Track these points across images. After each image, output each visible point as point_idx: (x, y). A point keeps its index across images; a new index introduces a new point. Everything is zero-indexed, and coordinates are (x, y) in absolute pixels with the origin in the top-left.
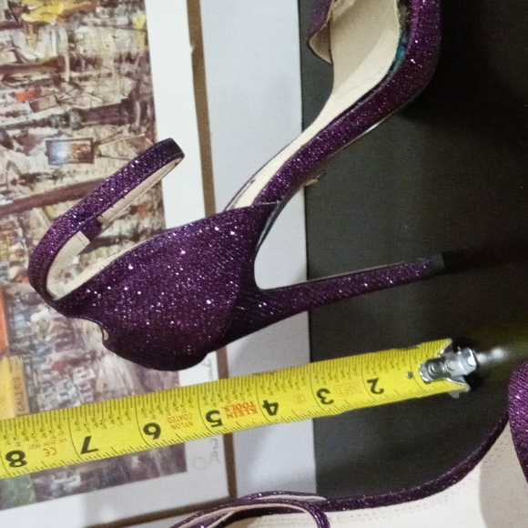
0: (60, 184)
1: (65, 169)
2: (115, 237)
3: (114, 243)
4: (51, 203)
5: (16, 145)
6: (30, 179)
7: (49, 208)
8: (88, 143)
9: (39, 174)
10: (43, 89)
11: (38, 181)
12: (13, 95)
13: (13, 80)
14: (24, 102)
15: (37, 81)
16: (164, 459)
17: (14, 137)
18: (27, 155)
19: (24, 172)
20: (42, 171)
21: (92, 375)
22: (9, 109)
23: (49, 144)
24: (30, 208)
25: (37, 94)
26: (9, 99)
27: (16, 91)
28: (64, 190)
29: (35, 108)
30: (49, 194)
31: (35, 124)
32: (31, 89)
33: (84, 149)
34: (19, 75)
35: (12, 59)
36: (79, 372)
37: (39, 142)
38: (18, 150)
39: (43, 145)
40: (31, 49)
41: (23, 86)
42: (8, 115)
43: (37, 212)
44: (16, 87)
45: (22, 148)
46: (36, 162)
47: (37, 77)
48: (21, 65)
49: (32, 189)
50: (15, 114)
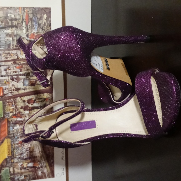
0: (25, 91)
1: (27, 87)
2: (39, 107)
3: (39, 108)
4: (23, 96)
5: (15, 80)
6: (18, 89)
7: (22, 98)
8: (34, 81)
9: (20, 88)
10: (24, 66)
11: (20, 90)
12: (16, 67)
13: (16, 63)
14: (18, 69)
15: (22, 64)
16: (48, 173)
17: (15, 78)
18: (18, 83)
19: (16, 87)
20: (21, 87)
21: (30, 146)
22: (14, 70)
23: (24, 80)
24: (17, 97)
25: (22, 67)
26: (14, 68)
27: (17, 66)
28: (26, 93)
29: (21, 71)
30: (22, 94)
31: (20, 75)
32: (20, 66)
33: (33, 82)
34: (18, 62)
35: (16, 58)
36: (26, 145)
37: (21, 80)
38: (16, 81)
39: (22, 80)
40: (21, 55)
41: (18, 65)
42: (14, 72)
43: (19, 98)
44: (17, 65)
45: (17, 81)
46: (20, 85)
47: (22, 62)
48: (18, 59)
49: (18, 92)
50: (15, 72)
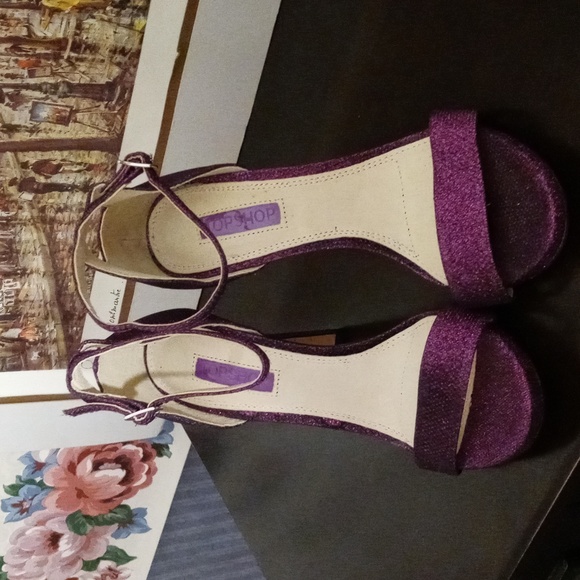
0: (34, 137)
1: (43, 126)
2: (70, 186)
3: (67, 190)
4: (22, 151)
5: (7, 100)
6: (11, 129)
7: (20, 155)
8: (69, 109)
9: (19, 126)
10: (43, 61)
11: (18, 131)
12: (16, 61)
13: (20, 50)
14: (23, 68)
15: (39, 54)
16: (59, 357)
17: (7, 94)
18: (14, 109)
19: (7, 122)
20: (23, 124)
21: (19, 286)
22: (10, 71)
23: (35, 104)
24: (4, 151)
25: (37, 64)
26: (12, 64)
27: (20, 59)
28: (37, 141)
29: (32, 74)
30: (22, 143)
31: (28, 87)
32: (33, 59)
33: (64, 114)
34: (26, 47)
35: (24, 32)
36: (8, 282)
37: (28, 102)
38: (8, 105)
39: (30, 104)
40: (42, 29)
41: (27, 56)
42: (7, 76)
43: (9, 155)
44: (21, 56)
45: (12, 103)
46: (21, 117)
47: (41, 50)
48: (31, 39)
49: (10, 137)
50: (13, 76)
